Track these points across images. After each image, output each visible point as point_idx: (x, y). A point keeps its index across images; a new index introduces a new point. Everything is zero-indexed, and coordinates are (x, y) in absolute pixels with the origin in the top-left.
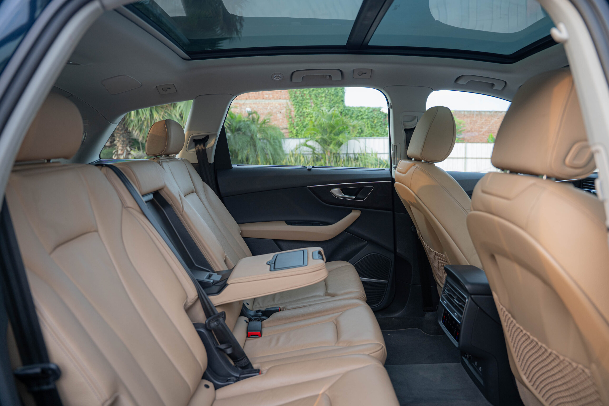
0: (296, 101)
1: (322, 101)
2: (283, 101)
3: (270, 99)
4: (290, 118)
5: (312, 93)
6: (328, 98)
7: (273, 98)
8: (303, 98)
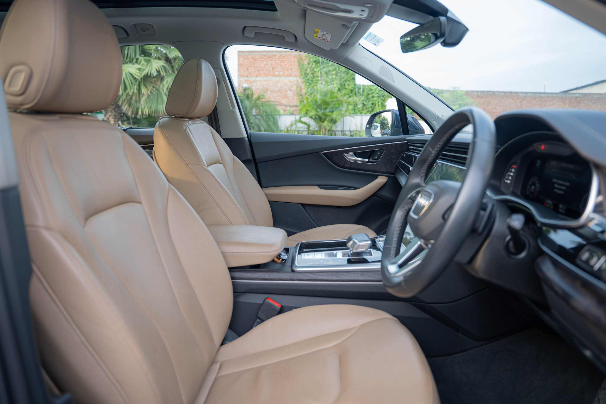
0: (306, 78)
1: (332, 79)
2: (294, 79)
3: (280, 76)
4: (300, 95)
5: (322, 71)
6: (339, 76)
7: (283, 75)
8: (313, 76)
